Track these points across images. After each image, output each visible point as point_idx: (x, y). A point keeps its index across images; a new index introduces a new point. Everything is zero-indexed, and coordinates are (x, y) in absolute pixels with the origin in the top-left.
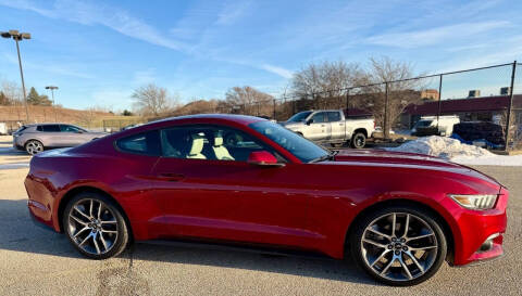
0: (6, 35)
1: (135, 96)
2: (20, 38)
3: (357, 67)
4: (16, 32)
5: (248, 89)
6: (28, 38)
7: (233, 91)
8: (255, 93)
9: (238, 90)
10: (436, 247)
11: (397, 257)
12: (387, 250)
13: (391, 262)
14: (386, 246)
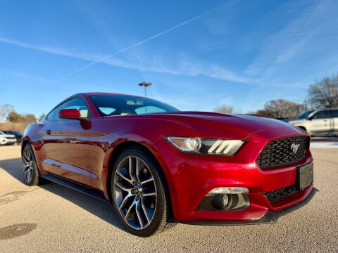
0: (141, 85)
2: (146, 85)
5: (281, 101)
7: (270, 103)
9: (273, 102)
10: (155, 194)
11: (136, 203)
12: (130, 195)
13: (130, 208)
14: (129, 191)
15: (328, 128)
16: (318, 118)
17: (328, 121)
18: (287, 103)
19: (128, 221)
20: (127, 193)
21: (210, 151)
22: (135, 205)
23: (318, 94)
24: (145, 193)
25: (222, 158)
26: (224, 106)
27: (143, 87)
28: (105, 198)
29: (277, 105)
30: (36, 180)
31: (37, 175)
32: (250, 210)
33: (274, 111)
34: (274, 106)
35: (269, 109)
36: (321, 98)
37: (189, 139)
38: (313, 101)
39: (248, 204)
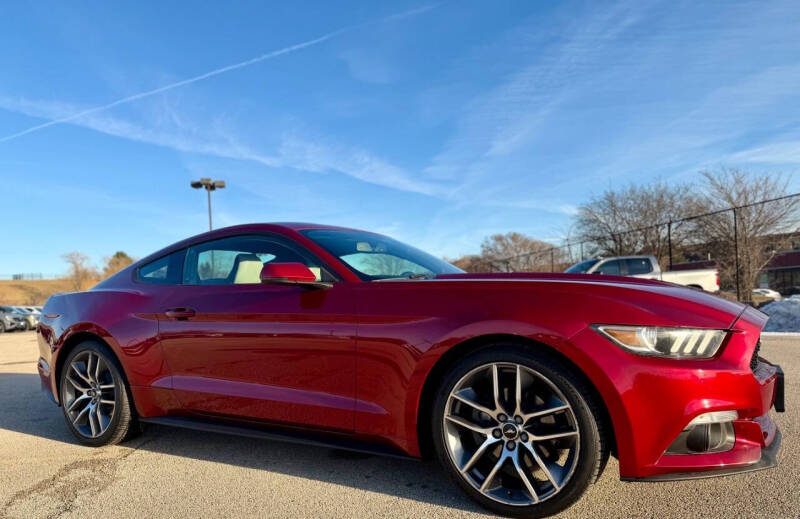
0: (197, 185)
2: (212, 187)
3: (687, 189)
4: (209, 180)
5: (514, 237)
6: (222, 187)
7: (492, 242)
8: (525, 243)
9: (499, 239)
10: (575, 433)
11: (509, 455)
12: (491, 440)
13: (497, 465)
14: (488, 432)
18: (527, 241)
20: (483, 438)
21: (674, 349)
22: (509, 460)
23: (593, 225)
25: (694, 362)
27: (203, 190)
29: (505, 247)
32: (739, 450)
33: (501, 258)
34: (500, 248)
35: (490, 253)
37: (644, 329)
39: (733, 439)
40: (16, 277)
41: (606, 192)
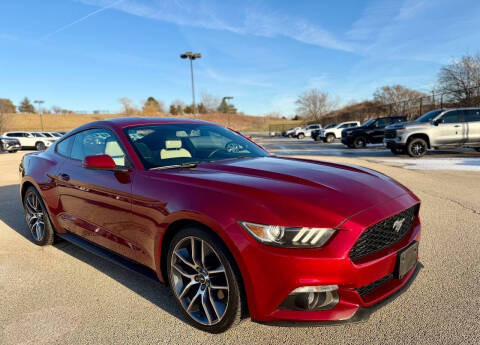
0: (184, 57)
1: (299, 101)
2: (193, 58)
5: (398, 88)
6: (199, 57)
7: (381, 91)
9: (387, 89)
10: (227, 288)
11: (201, 293)
12: (193, 282)
13: (194, 298)
14: (192, 277)
15: (459, 137)
16: (449, 121)
17: (461, 126)
18: (407, 91)
19: (193, 314)
20: (189, 280)
21: (296, 239)
22: (200, 295)
23: (453, 81)
24: (214, 284)
26: (313, 92)
27: (188, 59)
28: (158, 280)
29: (392, 95)
30: (51, 239)
31: (51, 231)
32: (339, 308)
33: (387, 103)
34: (387, 96)
35: (379, 100)
36: (456, 88)
37: (270, 227)
38: (445, 91)
39: (337, 301)
40: (96, 112)
41: (463, 57)
